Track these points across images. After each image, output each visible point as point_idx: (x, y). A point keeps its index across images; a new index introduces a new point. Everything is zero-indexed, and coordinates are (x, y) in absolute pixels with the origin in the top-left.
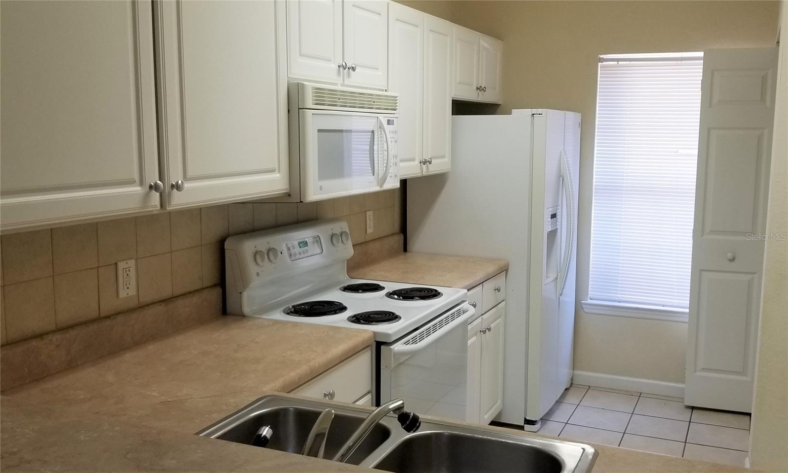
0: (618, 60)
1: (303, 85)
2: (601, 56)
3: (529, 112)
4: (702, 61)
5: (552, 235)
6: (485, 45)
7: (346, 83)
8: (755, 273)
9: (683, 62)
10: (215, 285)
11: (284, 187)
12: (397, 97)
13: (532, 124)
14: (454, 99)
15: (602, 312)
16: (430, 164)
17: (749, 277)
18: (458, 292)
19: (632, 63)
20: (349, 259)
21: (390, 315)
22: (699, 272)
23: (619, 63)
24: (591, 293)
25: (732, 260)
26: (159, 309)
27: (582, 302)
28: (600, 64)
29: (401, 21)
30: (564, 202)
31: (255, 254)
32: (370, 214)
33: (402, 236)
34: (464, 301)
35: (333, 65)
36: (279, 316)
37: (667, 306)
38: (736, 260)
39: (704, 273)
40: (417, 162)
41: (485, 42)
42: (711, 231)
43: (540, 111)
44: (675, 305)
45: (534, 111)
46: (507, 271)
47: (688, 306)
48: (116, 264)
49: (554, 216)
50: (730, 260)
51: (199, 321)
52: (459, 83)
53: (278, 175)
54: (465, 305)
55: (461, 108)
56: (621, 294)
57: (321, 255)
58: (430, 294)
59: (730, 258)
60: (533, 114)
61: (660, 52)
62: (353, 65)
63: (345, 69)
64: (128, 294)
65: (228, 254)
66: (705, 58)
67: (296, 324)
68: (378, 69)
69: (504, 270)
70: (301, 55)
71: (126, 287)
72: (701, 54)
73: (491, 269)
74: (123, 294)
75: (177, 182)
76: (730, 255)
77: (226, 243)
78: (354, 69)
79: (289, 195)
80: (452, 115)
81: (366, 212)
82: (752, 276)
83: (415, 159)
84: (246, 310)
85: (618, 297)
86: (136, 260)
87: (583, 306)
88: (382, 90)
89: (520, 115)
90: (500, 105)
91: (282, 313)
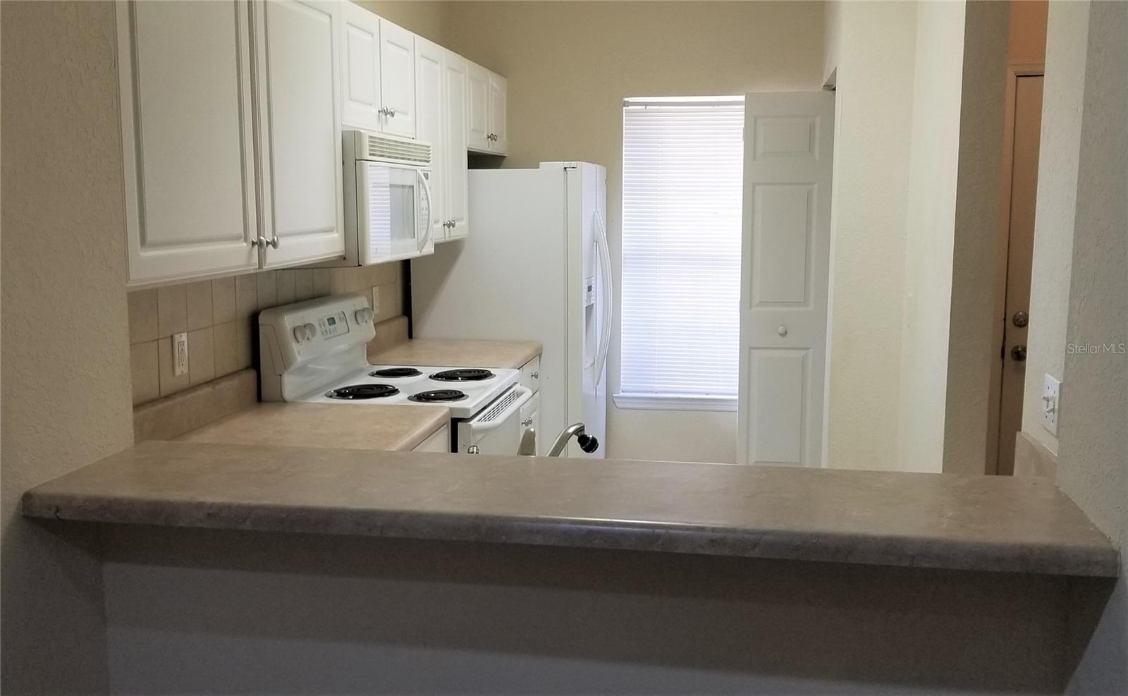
0: (646, 104)
1: (360, 133)
2: (626, 99)
3: (561, 164)
4: (743, 107)
5: (589, 309)
6: (495, 85)
7: (384, 131)
8: (809, 348)
9: (720, 107)
10: (247, 368)
11: (339, 250)
12: (429, 147)
13: (566, 179)
14: (470, 150)
15: (643, 406)
16: (454, 226)
17: (802, 353)
18: (510, 372)
19: (662, 107)
20: (369, 342)
21: (456, 393)
22: (748, 349)
23: (648, 107)
24: (624, 384)
25: (784, 334)
26: (207, 390)
27: (614, 395)
28: (624, 108)
29: (426, 58)
30: (599, 272)
31: (294, 330)
32: (376, 290)
33: (406, 320)
34: (516, 383)
35: (374, 110)
36: (322, 400)
37: (711, 394)
38: (788, 334)
39: (753, 351)
40: (440, 225)
41: (493, 81)
42: (760, 302)
43: (574, 164)
44: (720, 392)
45: (567, 164)
46: (540, 355)
47: (737, 392)
48: (172, 337)
49: (590, 289)
50: (781, 335)
51: (241, 409)
52: (473, 130)
53: (336, 235)
54: (517, 388)
55: (477, 160)
56: (658, 383)
57: (347, 335)
58: (481, 375)
59: (782, 332)
60: (565, 168)
61: (694, 96)
62: (392, 111)
63: (386, 115)
64: (182, 372)
65: (262, 331)
66: (747, 103)
67: (356, 406)
68: (407, 114)
69: (539, 354)
70: (351, 99)
71: (181, 364)
72: (742, 98)
73: (528, 351)
74: (178, 371)
75: (274, 239)
76: (781, 329)
77: (260, 318)
78: (392, 114)
79: (344, 258)
80: (469, 168)
81: (372, 288)
82: (805, 351)
83: (439, 221)
84: (288, 393)
85: (653, 387)
86: (188, 332)
87: (615, 400)
88: (410, 138)
89: (550, 169)
90: (505, 157)
91: (325, 397)
